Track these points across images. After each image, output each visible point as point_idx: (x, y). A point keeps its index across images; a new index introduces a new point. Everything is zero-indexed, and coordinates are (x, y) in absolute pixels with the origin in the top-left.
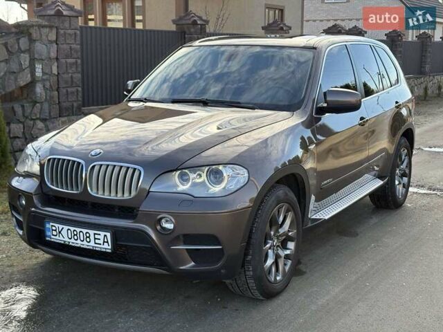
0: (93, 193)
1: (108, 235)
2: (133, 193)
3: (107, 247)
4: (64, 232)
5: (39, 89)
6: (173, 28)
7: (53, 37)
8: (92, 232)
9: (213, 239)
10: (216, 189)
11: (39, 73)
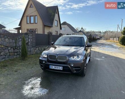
0: (58, 60)
1: (62, 67)
2: (66, 60)
3: (62, 69)
4: (53, 67)
5: (29, 43)
6: (47, 34)
7: (31, 35)
8: (59, 67)
9: (79, 67)
10: (78, 59)
11: (29, 41)
